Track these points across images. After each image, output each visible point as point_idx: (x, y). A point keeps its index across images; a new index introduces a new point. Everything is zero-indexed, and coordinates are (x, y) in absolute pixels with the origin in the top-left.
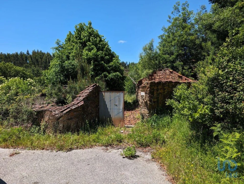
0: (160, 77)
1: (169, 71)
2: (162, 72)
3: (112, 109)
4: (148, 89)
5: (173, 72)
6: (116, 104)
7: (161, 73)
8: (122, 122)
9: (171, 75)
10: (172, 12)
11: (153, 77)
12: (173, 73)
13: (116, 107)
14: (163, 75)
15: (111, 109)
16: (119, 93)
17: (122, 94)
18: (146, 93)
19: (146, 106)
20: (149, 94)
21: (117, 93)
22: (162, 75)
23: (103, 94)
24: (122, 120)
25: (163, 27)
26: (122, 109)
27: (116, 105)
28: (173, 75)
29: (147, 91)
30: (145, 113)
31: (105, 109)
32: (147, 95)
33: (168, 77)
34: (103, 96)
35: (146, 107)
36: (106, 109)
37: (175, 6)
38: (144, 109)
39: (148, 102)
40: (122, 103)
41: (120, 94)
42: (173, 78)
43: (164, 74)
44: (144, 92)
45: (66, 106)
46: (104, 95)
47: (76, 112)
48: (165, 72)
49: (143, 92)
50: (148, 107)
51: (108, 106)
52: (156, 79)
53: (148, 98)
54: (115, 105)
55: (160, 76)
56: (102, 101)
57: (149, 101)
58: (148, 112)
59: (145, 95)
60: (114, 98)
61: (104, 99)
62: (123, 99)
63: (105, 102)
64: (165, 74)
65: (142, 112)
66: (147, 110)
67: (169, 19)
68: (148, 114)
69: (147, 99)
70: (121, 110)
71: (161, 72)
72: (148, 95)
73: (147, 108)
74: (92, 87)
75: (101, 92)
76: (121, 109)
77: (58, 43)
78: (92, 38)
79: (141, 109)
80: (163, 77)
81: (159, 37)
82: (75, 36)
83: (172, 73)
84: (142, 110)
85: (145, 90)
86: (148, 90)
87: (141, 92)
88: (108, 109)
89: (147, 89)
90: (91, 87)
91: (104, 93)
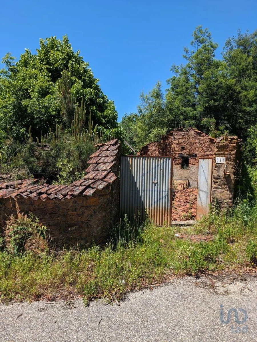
0: (179, 142)
1: (195, 131)
2: (183, 132)
3: (147, 191)
4: (232, 150)
5: (200, 133)
6: (156, 182)
7: (181, 135)
8: (167, 215)
9: (199, 137)
10: (191, 42)
11: (167, 141)
12: (202, 135)
13: (156, 187)
14: (185, 138)
15: (144, 191)
16: (162, 160)
17: (167, 161)
18: (227, 159)
19: (227, 184)
20: (234, 161)
21: (158, 160)
22: (182, 138)
23: (128, 162)
24: (167, 212)
25: (172, 66)
26: (167, 190)
27: (155, 184)
28: (202, 138)
29: (230, 154)
30: (222, 197)
31: (131, 191)
32: (230, 162)
33: (192, 141)
34: (129, 165)
35: (226, 186)
36: (134, 191)
37: (195, 33)
38: (221, 190)
39: (232, 177)
40: (168, 179)
41: (163, 162)
42: (201, 142)
43: (186, 136)
44: (224, 157)
45: (81, 184)
46: (130, 163)
47: (102, 196)
48: (187, 132)
49: (220, 158)
50: (232, 186)
51: (139, 186)
52: (173, 143)
53: (232, 168)
54: (152, 182)
55: (180, 139)
56: (126, 176)
57: (234, 174)
58: (231, 196)
59: (225, 162)
60: (151, 169)
61: (131, 171)
62: (170, 171)
63: (133, 177)
64: (188, 136)
65: (218, 196)
66: (229, 192)
67: (185, 54)
68: (230, 199)
69: (230, 170)
70: (166, 193)
71: (181, 133)
72: (233, 163)
73: (229, 188)
74: (113, 145)
75: (124, 157)
76: (165, 191)
77: (8, 63)
78: (72, 64)
79: (215, 190)
80: (184, 142)
81: (168, 81)
82: (38, 58)
83: (200, 135)
84: (216, 192)
85: (226, 153)
86: (232, 153)
87: (217, 158)
88: (138, 191)
89: (230, 150)
90: (111, 145)
91: (130, 160)
